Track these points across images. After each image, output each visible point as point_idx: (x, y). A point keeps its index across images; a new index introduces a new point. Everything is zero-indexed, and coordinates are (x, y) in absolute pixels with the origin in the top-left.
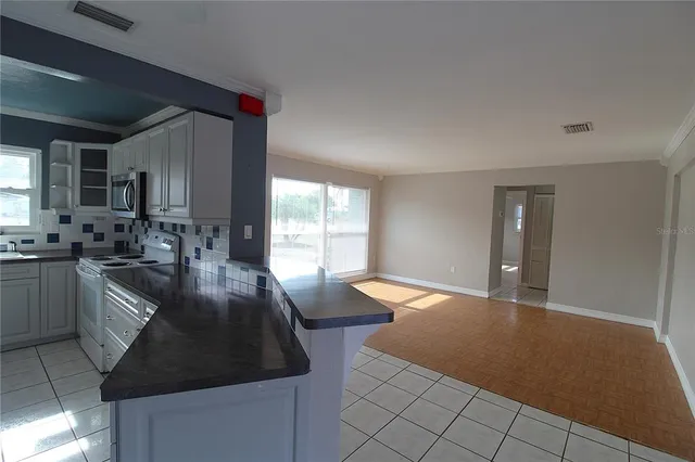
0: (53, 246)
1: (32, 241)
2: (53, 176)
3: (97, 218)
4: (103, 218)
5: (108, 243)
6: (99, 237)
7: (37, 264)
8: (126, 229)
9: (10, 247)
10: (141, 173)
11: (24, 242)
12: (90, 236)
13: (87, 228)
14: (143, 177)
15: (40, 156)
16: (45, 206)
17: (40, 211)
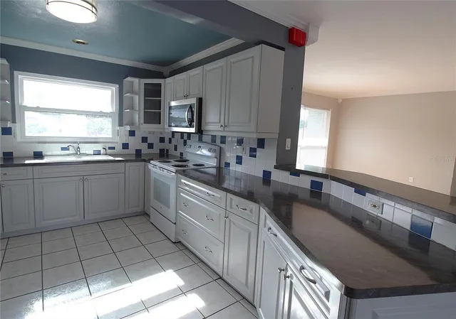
0: (126, 151)
1: (114, 148)
2: (125, 103)
3: (150, 132)
4: (153, 133)
5: (156, 150)
6: (151, 146)
7: (123, 164)
8: (167, 140)
9: (102, 151)
10: (200, 98)
11: (110, 148)
12: (145, 145)
13: (144, 140)
14: (200, 101)
15: (118, 90)
16: (121, 124)
17: (118, 128)
